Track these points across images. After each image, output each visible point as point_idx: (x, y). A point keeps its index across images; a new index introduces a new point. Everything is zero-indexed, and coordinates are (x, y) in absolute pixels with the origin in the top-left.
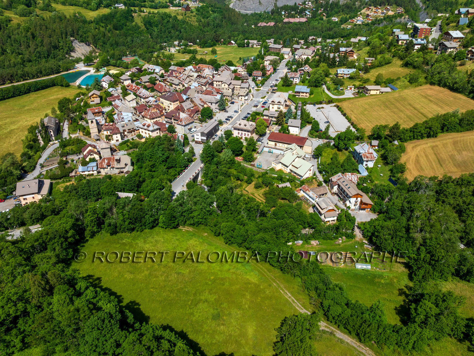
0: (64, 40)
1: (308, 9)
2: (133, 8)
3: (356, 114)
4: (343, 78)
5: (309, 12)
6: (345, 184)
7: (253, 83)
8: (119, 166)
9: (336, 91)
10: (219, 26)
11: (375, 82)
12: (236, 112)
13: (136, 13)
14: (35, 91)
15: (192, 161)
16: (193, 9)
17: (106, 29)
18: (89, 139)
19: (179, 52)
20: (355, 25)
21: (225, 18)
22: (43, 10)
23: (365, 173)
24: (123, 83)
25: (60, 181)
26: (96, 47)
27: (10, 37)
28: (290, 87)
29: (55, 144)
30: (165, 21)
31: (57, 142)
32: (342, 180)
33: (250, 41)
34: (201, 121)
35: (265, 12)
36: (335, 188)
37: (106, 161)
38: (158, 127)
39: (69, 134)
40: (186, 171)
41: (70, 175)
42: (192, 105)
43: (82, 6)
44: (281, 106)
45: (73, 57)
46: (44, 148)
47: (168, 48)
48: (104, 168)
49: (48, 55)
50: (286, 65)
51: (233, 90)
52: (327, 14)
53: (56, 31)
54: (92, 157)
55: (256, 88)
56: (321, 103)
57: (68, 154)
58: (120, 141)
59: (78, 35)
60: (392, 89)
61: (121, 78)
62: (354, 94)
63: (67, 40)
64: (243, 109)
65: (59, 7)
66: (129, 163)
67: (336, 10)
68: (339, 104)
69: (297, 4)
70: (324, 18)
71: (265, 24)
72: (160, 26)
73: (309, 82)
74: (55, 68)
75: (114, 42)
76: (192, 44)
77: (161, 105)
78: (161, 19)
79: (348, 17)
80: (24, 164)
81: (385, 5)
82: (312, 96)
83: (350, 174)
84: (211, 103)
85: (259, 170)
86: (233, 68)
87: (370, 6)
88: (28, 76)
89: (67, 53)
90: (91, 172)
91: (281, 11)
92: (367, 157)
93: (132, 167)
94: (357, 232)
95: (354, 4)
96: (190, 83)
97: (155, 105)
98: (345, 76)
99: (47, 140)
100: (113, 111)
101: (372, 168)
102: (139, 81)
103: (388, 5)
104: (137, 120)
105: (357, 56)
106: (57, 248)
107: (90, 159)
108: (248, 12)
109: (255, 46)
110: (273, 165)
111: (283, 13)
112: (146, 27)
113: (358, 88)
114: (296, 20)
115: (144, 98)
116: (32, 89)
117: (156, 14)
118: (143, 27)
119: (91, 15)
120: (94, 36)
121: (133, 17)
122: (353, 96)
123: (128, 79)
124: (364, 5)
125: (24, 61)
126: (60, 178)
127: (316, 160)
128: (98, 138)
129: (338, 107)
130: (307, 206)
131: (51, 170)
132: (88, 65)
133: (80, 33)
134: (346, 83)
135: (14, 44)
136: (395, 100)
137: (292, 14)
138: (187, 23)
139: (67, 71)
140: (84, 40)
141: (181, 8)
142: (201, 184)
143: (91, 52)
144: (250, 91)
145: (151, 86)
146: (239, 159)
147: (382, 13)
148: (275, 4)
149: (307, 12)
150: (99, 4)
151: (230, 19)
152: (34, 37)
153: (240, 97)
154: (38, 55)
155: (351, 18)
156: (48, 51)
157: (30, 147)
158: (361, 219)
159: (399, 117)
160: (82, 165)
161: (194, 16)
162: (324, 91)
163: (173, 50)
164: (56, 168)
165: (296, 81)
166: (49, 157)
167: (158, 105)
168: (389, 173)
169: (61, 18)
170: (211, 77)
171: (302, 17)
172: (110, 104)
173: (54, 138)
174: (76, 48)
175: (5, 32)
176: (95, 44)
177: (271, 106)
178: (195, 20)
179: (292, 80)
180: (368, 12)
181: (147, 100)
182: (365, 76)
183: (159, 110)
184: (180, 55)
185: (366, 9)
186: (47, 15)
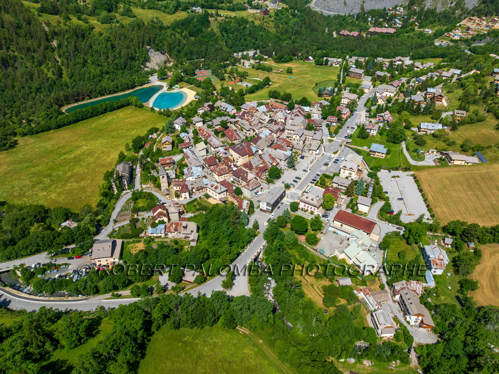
0: (140, 50)
1: (399, 16)
2: (210, 11)
3: (433, 192)
4: (426, 134)
5: (399, 20)
6: (408, 296)
7: (327, 129)
8: (185, 232)
9: (415, 154)
10: (297, 33)
11: (462, 146)
12: (305, 171)
13: (213, 17)
14: (111, 111)
15: (255, 236)
16: (272, 13)
17: (181, 35)
18: (159, 191)
19: (253, 68)
20: (452, 41)
21: (305, 23)
22: (123, 15)
23: (432, 284)
24: (195, 125)
25: (131, 240)
26: (170, 56)
27: (91, 47)
28: (366, 140)
29: (127, 195)
30: (242, 27)
31: (129, 191)
32: (406, 291)
33: (329, 59)
34: (269, 181)
35: (349, 16)
36: (397, 297)
37: (174, 226)
38: (226, 189)
39: (141, 184)
40: (249, 247)
41: (140, 236)
42: (261, 162)
43: (160, 9)
44: (353, 173)
45: (148, 67)
46: (118, 198)
47: (242, 61)
48: (171, 232)
49: (125, 67)
50: (365, 105)
51: (304, 142)
52: (420, 23)
53: (134, 40)
54: (161, 219)
55: (329, 138)
56: (397, 169)
57: (139, 210)
58: (189, 200)
59: (154, 43)
60: (480, 159)
61: (193, 119)
62: (435, 161)
63: (144, 49)
64: (312, 167)
65: (137, 11)
66: (195, 229)
67: (431, 19)
68: (417, 173)
69: (387, 9)
70: (416, 28)
71: (348, 33)
72: (236, 33)
73: (387, 135)
74: (130, 83)
75: (188, 51)
76: (267, 57)
77: (230, 157)
78: (237, 25)
79: (444, 29)
80: (99, 217)
81: (492, 15)
82: (389, 156)
83: (415, 282)
84: (281, 160)
85: (322, 256)
86: (307, 109)
87: (473, 16)
88: (106, 92)
89: (142, 64)
90: (159, 235)
91: (368, 17)
92: (437, 264)
93: (197, 234)
94: (413, 356)
95: (454, 13)
96: (261, 130)
97: (224, 158)
98: (428, 131)
99: (121, 188)
100: (183, 159)
101: (440, 276)
102: (210, 123)
103: (496, 15)
104: (205, 177)
105: (446, 100)
106: (128, 354)
107: (159, 221)
108: (331, 13)
109: (334, 65)
110: (336, 253)
111: (370, 19)
112: (221, 33)
113: (442, 153)
114: (384, 30)
115: (214, 148)
116: (109, 109)
117: (233, 19)
118: (219, 34)
119: (168, 19)
120: (170, 45)
121: (209, 22)
122: (433, 164)
123: (201, 121)
124: (466, 15)
125: (103, 73)
126: (131, 238)
127: (382, 251)
128: (168, 193)
129: (415, 178)
130: (365, 311)
131: (123, 226)
132: (162, 79)
133: (157, 42)
134: (429, 142)
135: (95, 55)
136: (482, 178)
137: (380, 22)
138: (265, 29)
139: (142, 85)
140: (159, 49)
141: (259, 11)
142: (262, 260)
143: (165, 62)
144: (322, 142)
145: (222, 129)
146: (302, 239)
147: (487, 26)
148: (362, 6)
149: (397, 20)
150: (177, 7)
151: (310, 25)
152: (113, 47)
153: (311, 151)
154: (115, 67)
155: (448, 31)
156: (125, 63)
157: (105, 195)
158: (420, 339)
159: (482, 205)
160: (152, 227)
161: (273, 21)
162: (402, 151)
163: (247, 63)
164: (128, 225)
165: (374, 133)
166: (122, 210)
167: (227, 158)
168: (458, 286)
169: (139, 25)
170: (283, 121)
171: (390, 26)
172: (182, 152)
173: (127, 187)
174: (152, 58)
175: (88, 42)
176: (170, 53)
177: (342, 171)
178: (273, 25)
179: (368, 131)
180: (469, 24)
181: (216, 149)
182: (452, 135)
183: (228, 166)
184: (254, 72)
185: (467, 19)
186: (127, 21)
